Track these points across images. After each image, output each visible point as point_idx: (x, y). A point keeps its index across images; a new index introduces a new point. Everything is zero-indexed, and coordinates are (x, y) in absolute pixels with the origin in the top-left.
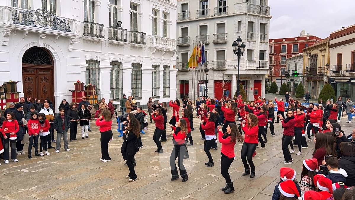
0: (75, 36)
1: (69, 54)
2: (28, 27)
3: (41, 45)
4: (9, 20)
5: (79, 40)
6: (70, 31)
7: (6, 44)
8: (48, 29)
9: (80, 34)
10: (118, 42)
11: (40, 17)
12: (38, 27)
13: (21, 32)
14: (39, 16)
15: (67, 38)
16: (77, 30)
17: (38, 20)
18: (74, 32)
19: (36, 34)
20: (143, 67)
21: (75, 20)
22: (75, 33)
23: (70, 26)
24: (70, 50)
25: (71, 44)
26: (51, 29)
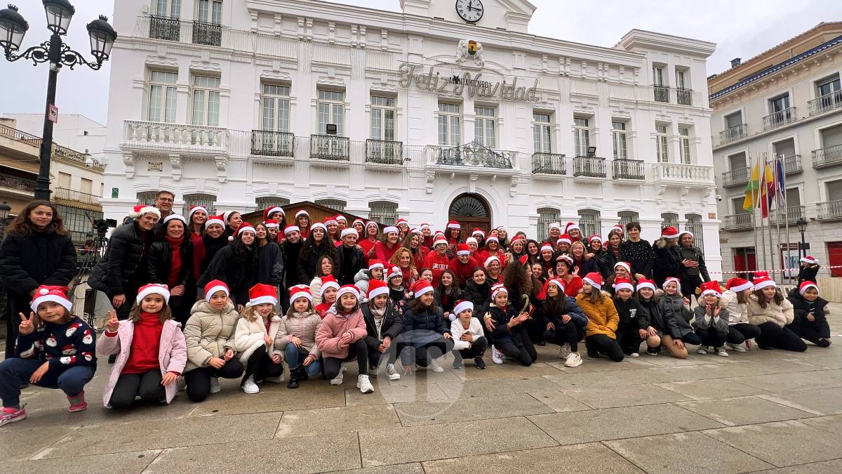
0: (518, 174)
1: (511, 201)
2: (455, 168)
3: (473, 190)
4: (432, 160)
5: (526, 181)
6: (510, 167)
7: (430, 191)
8: (481, 168)
9: (527, 171)
11: (471, 153)
12: (467, 167)
13: (446, 175)
15: (507, 179)
16: (522, 166)
17: (468, 158)
18: (516, 168)
19: (465, 176)
22: (519, 169)
23: (511, 161)
24: (513, 194)
25: (514, 186)
26: (484, 166)
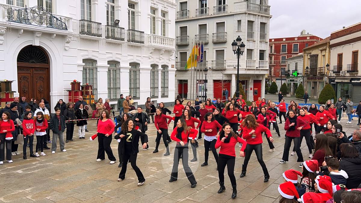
0: (71, 35)
1: (65, 53)
2: (23, 26)
3: (37, 43)
4: (4, 18)
5: (76, 39)
6: (67, 29)
8: (44, 27)
9: (77, 32)
10: (116, 40)
11: (36, 15)
12: (34, 26)
13: (16, 30)
14: (34, 14)
15: (63, 37)
16: (73, 29)
17: (34, 18)
18: (70, 30)
19: (32, 33)
20: (141, 66)
21: (71, 18)
22: (72, 31)
23: (67, 24)
24: (67, 48)
25: (68, 43)
26: (47, 27)
